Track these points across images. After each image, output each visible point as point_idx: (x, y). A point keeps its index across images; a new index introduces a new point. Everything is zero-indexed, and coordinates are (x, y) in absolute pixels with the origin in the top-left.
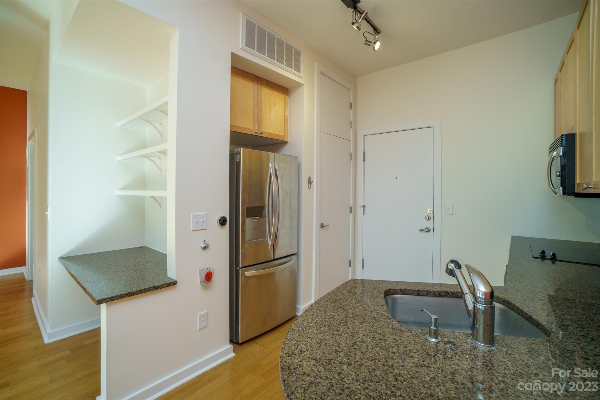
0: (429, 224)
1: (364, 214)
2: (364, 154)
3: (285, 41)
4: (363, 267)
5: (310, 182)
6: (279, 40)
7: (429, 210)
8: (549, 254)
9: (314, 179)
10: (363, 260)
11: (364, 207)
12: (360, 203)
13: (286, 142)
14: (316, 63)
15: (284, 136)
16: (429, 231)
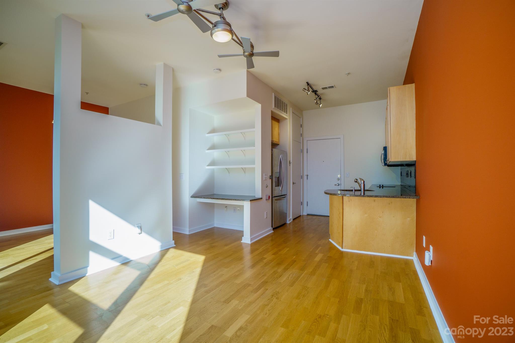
0: (339, 182)
1: (307, 179)
2: (307, 149)
3: (279, 98)
4: (307, 205)
5: (290, 163)
6: (278, 98)
7: (338, 176)
8: (381, 186)
9: (291, 161)
10: (307, 202)
11: (307, 175)
12: (305, 173)
13: (279, 144)
14: (291, 108)
15: (278, 142)
16: (339, 185)
